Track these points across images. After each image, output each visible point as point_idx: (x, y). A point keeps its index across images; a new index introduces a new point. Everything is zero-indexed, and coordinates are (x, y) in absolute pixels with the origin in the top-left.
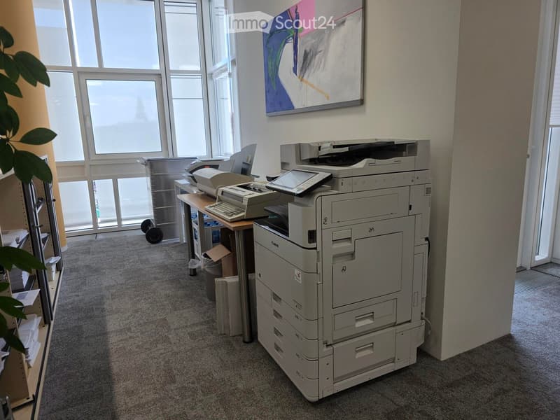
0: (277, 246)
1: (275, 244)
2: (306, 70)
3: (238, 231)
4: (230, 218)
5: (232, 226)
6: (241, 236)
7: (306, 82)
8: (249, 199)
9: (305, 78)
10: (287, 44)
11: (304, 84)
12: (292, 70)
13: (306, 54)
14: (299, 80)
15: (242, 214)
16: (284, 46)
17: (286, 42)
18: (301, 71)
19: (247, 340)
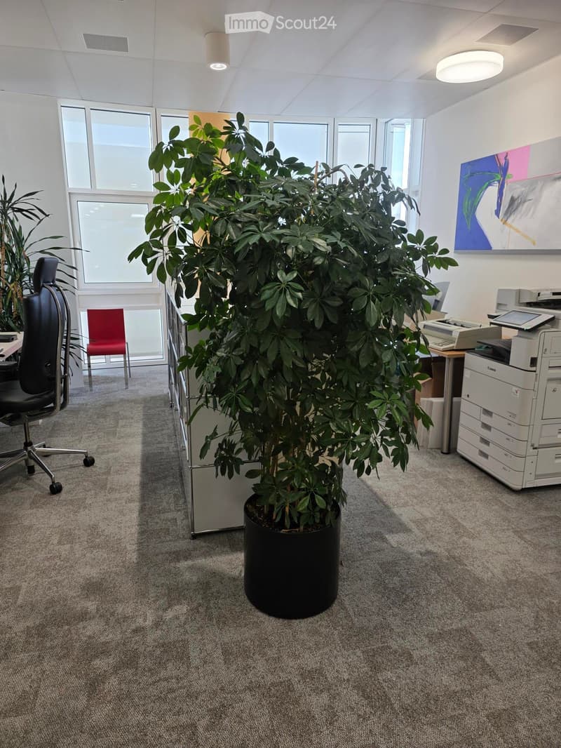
0: (495, 370)
1: (492, 369)
2: (511, 214)
3: (449, 359)
4: (442, 348)
5: (446, 354)
6: (451, 364)
7: (511, 226)
8: (460, 333)
9: (509, 221)
10: (490, 187)
11: (507, 228)
12: (494, 212)
13: (513, 200)
14: (502, 223)
15: (451, 345)
16: (487, 187)
17: (490, 185)
18: (506, 213)
19: (445, 451)
